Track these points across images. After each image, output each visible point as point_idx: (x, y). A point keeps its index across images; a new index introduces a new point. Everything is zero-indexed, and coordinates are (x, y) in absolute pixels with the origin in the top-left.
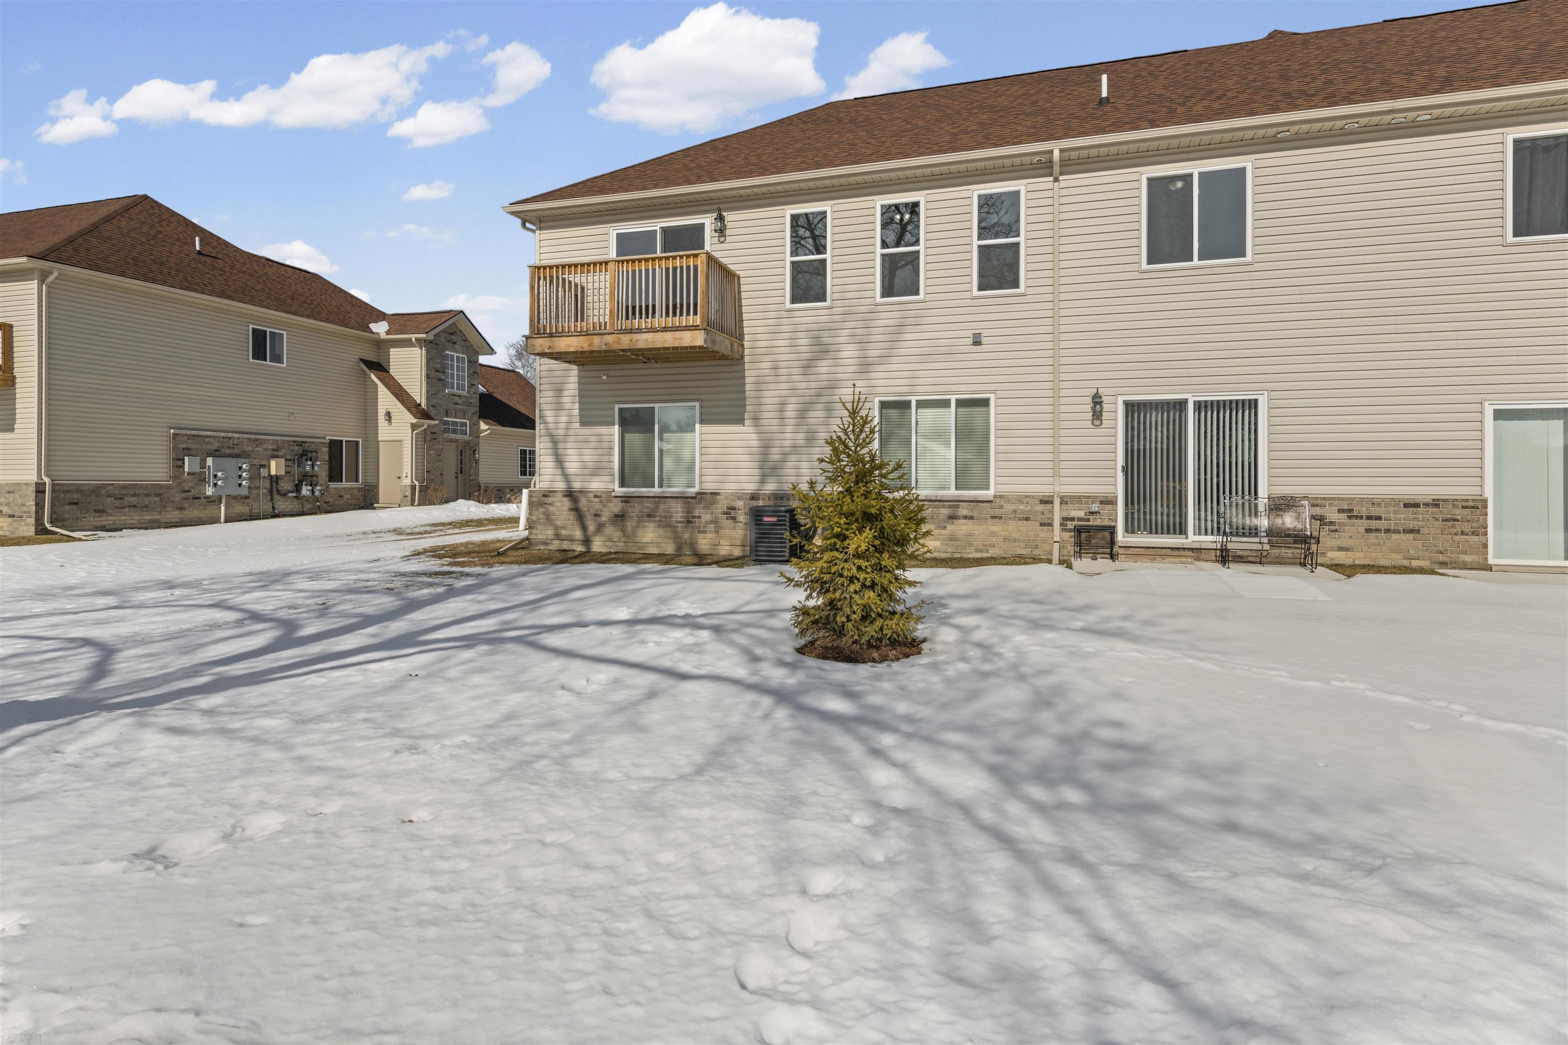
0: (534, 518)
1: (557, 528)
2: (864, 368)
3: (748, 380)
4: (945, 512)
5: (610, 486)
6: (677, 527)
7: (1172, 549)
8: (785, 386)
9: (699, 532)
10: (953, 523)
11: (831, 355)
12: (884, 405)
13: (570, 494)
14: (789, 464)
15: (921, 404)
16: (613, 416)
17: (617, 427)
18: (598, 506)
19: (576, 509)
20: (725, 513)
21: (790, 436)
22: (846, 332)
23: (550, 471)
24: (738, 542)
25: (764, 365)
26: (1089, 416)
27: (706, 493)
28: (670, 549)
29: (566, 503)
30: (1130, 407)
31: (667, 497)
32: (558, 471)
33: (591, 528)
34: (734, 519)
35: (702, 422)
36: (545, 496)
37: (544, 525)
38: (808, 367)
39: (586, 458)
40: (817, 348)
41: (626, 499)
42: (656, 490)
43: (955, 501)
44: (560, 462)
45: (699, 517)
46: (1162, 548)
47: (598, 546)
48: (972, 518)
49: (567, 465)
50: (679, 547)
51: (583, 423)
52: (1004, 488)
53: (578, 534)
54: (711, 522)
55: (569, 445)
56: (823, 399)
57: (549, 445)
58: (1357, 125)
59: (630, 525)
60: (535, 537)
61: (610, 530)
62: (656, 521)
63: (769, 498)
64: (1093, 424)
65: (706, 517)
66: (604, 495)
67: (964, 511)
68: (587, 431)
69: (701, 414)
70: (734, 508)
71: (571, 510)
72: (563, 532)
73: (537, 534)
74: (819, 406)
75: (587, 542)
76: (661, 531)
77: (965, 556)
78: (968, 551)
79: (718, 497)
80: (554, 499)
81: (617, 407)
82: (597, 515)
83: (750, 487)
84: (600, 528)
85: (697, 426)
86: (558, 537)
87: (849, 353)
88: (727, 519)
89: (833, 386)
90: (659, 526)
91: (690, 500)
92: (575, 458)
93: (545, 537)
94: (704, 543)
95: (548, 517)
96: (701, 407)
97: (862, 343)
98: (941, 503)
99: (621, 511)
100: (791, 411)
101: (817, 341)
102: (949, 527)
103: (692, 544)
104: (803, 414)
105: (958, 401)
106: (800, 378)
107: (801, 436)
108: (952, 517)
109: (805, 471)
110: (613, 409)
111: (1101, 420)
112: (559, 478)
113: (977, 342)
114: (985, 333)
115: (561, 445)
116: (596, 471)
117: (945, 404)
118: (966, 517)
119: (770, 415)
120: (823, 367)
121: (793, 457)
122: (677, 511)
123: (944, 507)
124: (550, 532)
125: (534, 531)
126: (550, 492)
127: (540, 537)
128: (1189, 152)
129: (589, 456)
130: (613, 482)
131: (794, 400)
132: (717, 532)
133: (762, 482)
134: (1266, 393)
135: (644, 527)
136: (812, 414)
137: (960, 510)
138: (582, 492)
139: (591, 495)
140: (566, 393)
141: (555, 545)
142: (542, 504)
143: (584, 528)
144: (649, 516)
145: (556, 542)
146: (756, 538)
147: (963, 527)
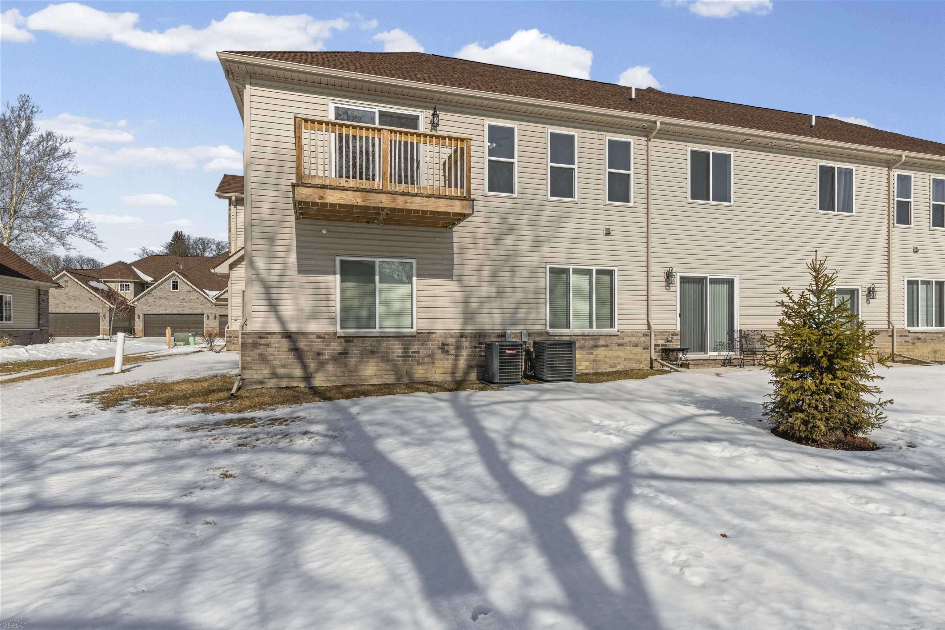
0: (248, 359)
1: (273, 368)
2: (536, 244)
3: (455, 245)
4: (591, 342)
5: (329, 328)
6: (399, 361)
7: (704, 360)
8: (481, 252)
9: (418, 364)
10: (596, 350)
11: (515, 232)
12: (552, 271)
13: (288, 336)
14: (485, 310)
15: (576, 271)
16: (335, 266)
17: (338, 277)
18: (321, 346)
19: (296, 350)
20: (440, 348)
21: (486, 290)
22: (525, 217)
23: (262, 314)
24: (449, 370)
25: (465, 235)
26: (664, 284)
27: (424, 333)
28: (390, 379)
29: (285, 345)
30: (684, 280)
31: (390, 337)
32: (272, 315)
33: (312, 366)
34: (447, 352)
35: (418, 276)
36: (261, 338)
37: (260, 364)
38: (498, 240)
39: (302, 303)
40: (505, 226)
41: (349, 339)
42: (376, 331)
43: (597, 336)
44: (273, 306)
45: (418, 352)
46: (699, 360)
47: (319, 381)
48: (607, 346)
49: (282, 308)
50: (399, 377)
51: (302, 270)
52: (623, 327)
53: (298, 371)
54: (429, 356)
55: (284, 290)
56: (510, 264)
57: (261, 290)
58: (775, 143)
59: (352, 361)
60: (249, 377)
61: (331, 367)
62: (379, 357)
63: (475, 336)
64: (666, 289)
65: (423, 352)
66: (326, 336)
67: (602, 342)
68: (304, 278)
69: (417, 269)
70: (447, 344)
71: (291, 350)
72: (281, 371)
73: (252, 375)
74: (507, 269)
75: (307, 378)
76: (382, 365)
77: (604, 371)
78: (605, 368)
79: (434, 336)
80: (272, 341)
81: (338, 259)
82: (319, 354)
83: (456, 328)
84: (321, 365)
85: (414, 279)
86: (275, 375)
87: (527, 232)
88: (442, 352)
89: (516, 255)
90: (382, 361)
91: (410, 339)
92: (289, 303)
93: (261, 376)
94: (420, 372)
95: (263, 359)
96: (417, 263)
97: (535, 226)
98: (590, 337)
99: (345, 349)
100: (486, 272)
101: (504, 221)
102: (594, 353)
103: (409, 374)
104: (494, 274)
105: (597, 270)
106: (492, 247)
107: (494, 290)
108: (596, 346)
109: (496, 316)
110: (334, 260)
111: (669, 287)
112: (272, 320)
113: (608, 233)
114: (612, 228)
115: (274, 291)
116: (314, 315)
117: (589, 272)
118: (604, 346)
119: (470, 273)
120: (509, 241)
121: (487, 305)
122: (397, 349)
123: (591, 339)
124: (266, 372)
125: (247, 371)
126: (267, 334)
127: (255, 376)
128: (708, 140)
129: (306, 302)
130: (335, 324)
131: (489, 263)
132: (434, 363)
133: (465, 324)
134: (738, 275)
135: (368, 362)
136: (501, 274)
137: (601, 341)
138: (302, 333)
139: (313, 337)
140: (279, 242)
141: (272, 383)
142: (255, 346)
143: (304, 366)
144: (373, 353)
145: (275, 380)
146: (500, 366)
147: (603, 353)
